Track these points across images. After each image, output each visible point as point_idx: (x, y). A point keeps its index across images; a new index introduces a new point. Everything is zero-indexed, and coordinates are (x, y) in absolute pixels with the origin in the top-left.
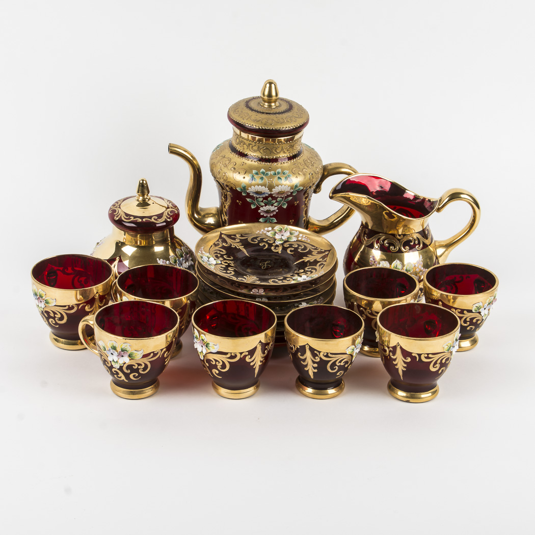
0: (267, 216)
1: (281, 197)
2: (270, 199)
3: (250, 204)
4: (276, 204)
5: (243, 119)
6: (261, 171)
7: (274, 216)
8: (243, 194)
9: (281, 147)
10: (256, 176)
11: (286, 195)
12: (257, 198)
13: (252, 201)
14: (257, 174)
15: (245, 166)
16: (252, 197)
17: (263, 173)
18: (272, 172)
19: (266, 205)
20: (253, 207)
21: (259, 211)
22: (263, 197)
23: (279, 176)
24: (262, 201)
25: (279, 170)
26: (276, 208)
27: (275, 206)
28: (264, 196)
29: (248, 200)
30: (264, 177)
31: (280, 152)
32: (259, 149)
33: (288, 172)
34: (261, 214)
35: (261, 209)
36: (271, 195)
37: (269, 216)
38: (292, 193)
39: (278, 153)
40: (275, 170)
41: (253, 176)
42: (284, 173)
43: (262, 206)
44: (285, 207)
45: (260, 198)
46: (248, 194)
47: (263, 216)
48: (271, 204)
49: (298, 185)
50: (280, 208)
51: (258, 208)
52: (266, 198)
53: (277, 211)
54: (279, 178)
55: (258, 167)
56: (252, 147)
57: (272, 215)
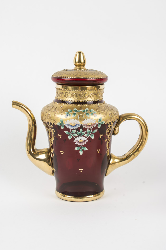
0: (80, 145)
1: (89, 129)
2: (81, 130)
3: (67, 136)
4: (86, 135)
5: (61, 75)
6: (74, 110)
7: (85, 145)
8: (62, 128)
9: (88, 93)
10: (70, 113)
11: (93, 127)
12: (72, 130)
13: (69, 133)
14: (71, 111)
15: (63, 108)
16: (68, 130)
17: (76, 111)
18: (82, 110)
19: (79, 136)
20: (70, 138)
21: (74, 141)
22: (76, 129)
23: (87, 112)
24: (76, 133)
25: (87, 109)
26: (86, 138)
27: (86, 137)
28: (77, 127)
29: (66, 132)
30: (76, 113)
31: (88, 97)
32: (72, 96)
33: (94, 110)
34: (76, 144)
35: (76, 139)
36: (81, 127)
37: (81, 145)
38: (97, 125)
39: (87, 98)
40: (84, 109)
41: (68, 113)
42: (91, 111)
43: (76, 137)
44: (93, 138)
45: (74, 129)
46: (65, 127)
47: (77, 146)
48: (82, 135)
49: (102, 120)
50: (89, 139)
51: (73, 139)
52: (78, 130)
53: (87, 141)
54: (87, 113)
55: (72, 108)
56: (68, 95)
57: (83, 144)
